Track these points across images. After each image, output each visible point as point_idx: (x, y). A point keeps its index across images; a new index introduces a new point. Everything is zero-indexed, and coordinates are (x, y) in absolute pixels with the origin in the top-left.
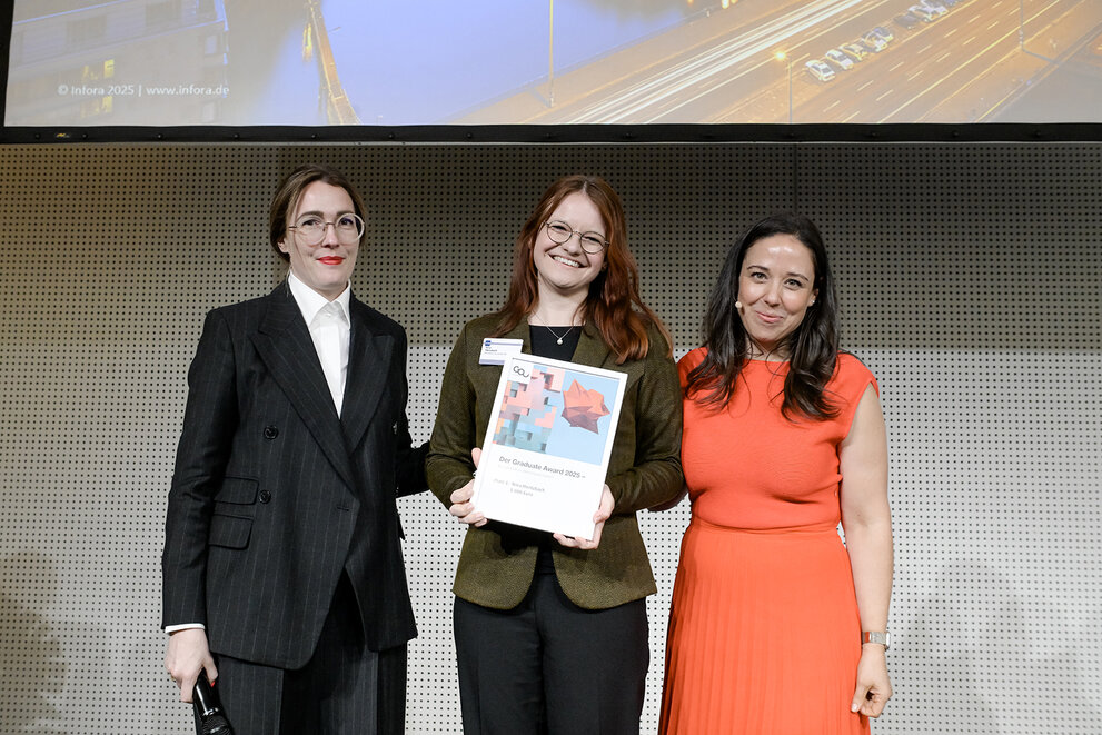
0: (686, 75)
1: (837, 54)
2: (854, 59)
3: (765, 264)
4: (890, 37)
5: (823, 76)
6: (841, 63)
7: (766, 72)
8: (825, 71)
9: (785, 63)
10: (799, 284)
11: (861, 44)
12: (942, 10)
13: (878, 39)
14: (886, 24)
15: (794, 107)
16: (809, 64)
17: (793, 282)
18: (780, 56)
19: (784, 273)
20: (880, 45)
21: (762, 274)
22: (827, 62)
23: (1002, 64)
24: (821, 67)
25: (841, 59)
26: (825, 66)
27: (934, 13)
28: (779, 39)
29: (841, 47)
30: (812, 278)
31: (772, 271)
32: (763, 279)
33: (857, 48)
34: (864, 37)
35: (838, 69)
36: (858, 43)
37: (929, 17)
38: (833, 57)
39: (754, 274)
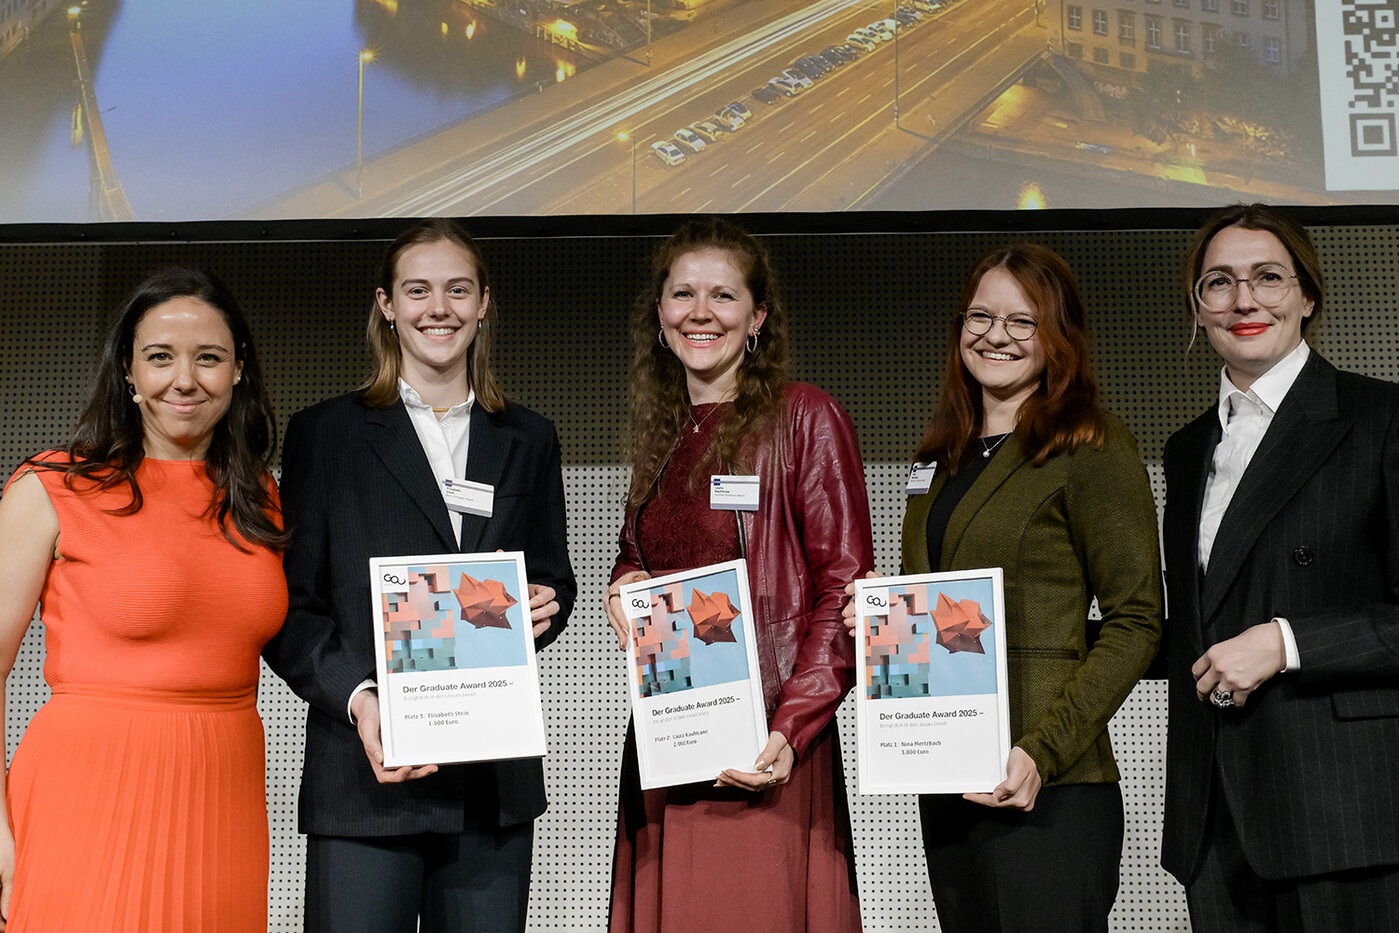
0: (516, 159)
1: (687, 134)
2: (707, 140)
3: (163, 339)
4: (748, 114)
5: (671, 160)
6: (692, 145)
7: (607, 155)
8: (674, 153)
9: (628, 145)
10: (217, 359)
11: (716, 122)
12: (806, 82)
13: (734, 116)
14: (743, 98)
15: (637, 195)
16: (656, 145)
17: (206, 357)
18: (623, 136)
19: (193, 347)
20: (736, 123)
21: (163, 355)
22: (676, 143)
23: (874, 144)
24: (669, 149)
25: (691, 139)
26: (673, 148)
27: (798, 85)
28: (621, 117)
29: (692, 126)
30: (230, 347)
31: (175, 347)
32: (167, 361)
33: (710, 127)
34: (718, 114)
35: (688, 151)
36: (710, 121)
37: (792, 90)
38: (683, 137)
39: (152, 357)
